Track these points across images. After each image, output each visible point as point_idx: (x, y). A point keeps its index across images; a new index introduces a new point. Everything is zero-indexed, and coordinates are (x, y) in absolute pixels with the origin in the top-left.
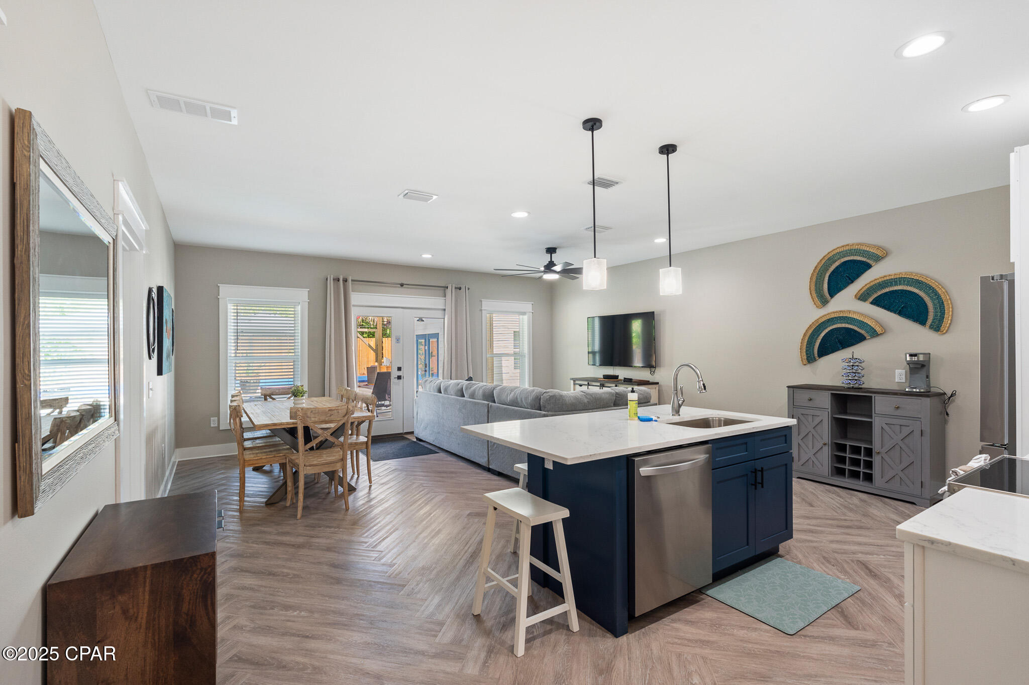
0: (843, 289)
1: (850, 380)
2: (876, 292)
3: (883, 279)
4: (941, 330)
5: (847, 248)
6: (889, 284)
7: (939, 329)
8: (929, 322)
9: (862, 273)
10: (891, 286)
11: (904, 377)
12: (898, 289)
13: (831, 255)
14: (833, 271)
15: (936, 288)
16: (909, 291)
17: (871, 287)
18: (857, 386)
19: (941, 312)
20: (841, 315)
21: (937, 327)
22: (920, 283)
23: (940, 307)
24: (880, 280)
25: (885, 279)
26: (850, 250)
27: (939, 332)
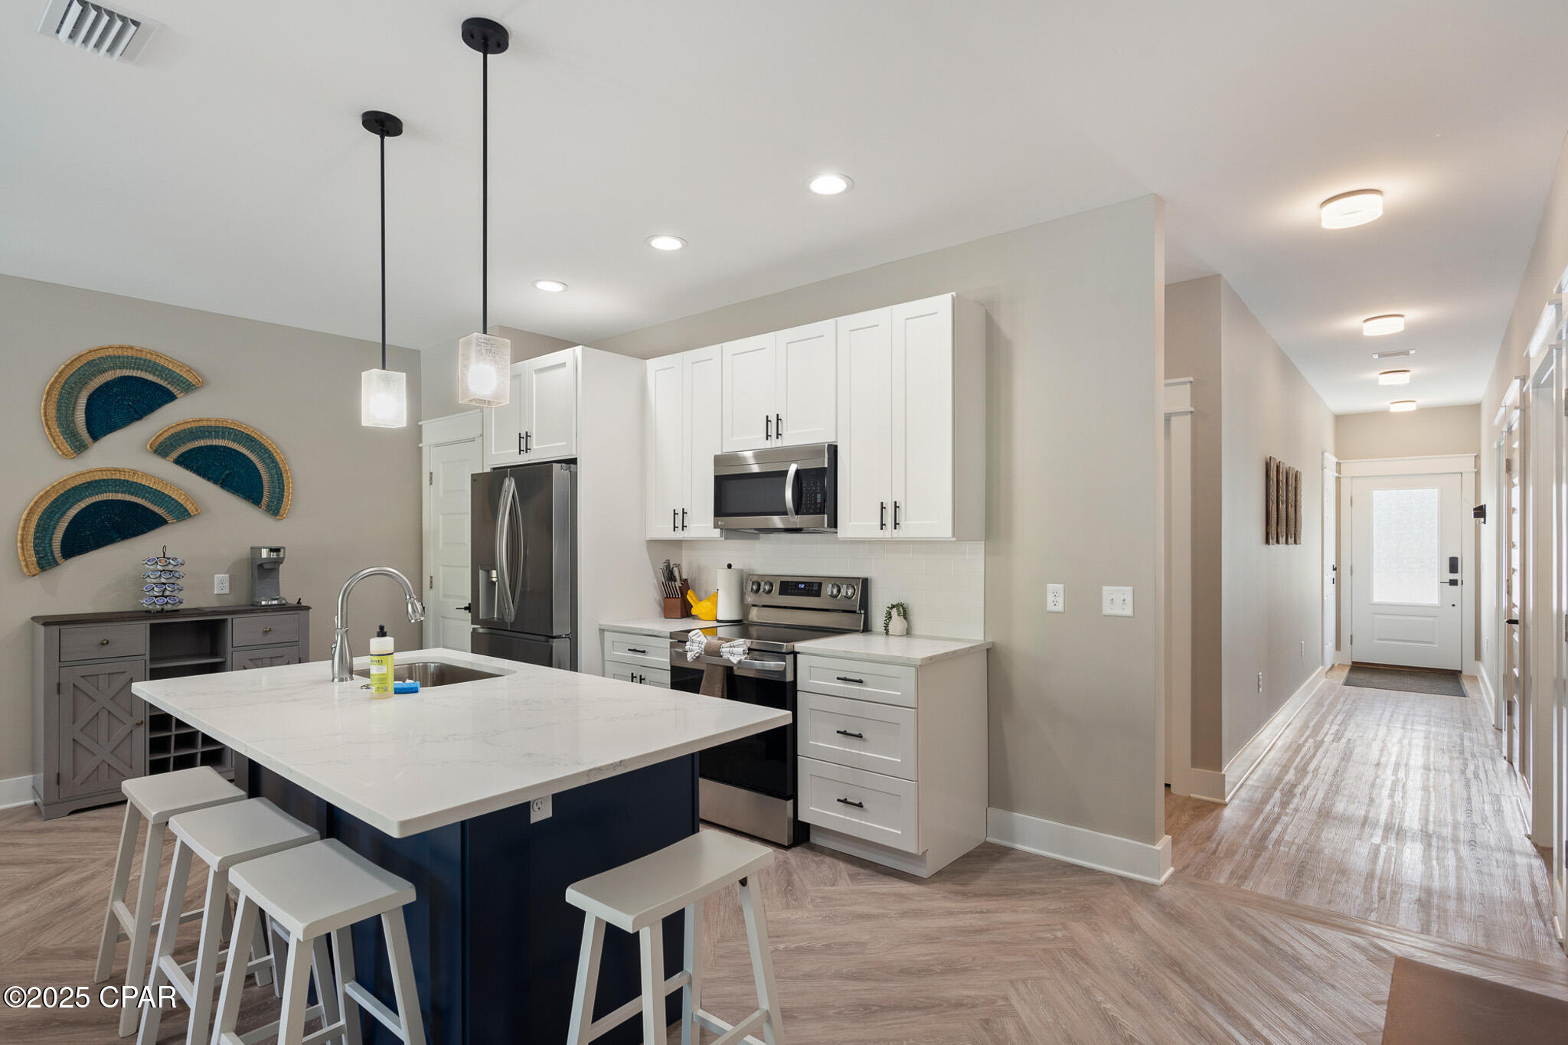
0: (120, 428)
1: (156, 597)
2: (184, 443)
3: (197, 424)
4: (281, 514)
5: (130, 353)
6: (207, 434)
7: (279, 512)
8: (265, 500)
9: (160, 406)
10: (209, 437)
11: (227, 585)
12: (220, 444)
13: (95, 357)
14: (98, 389)
15: (273, 452)
16: (235, 450)
17: (178, 434)
18: (169, 607)
19: (279, 488)
20: (116, 476)
21: (275, 509)
22: (253, 441)
23: (279, 480)
24: (193, 425)
25: (201, 424)
26: (136, 359)
27: (278, 517)
